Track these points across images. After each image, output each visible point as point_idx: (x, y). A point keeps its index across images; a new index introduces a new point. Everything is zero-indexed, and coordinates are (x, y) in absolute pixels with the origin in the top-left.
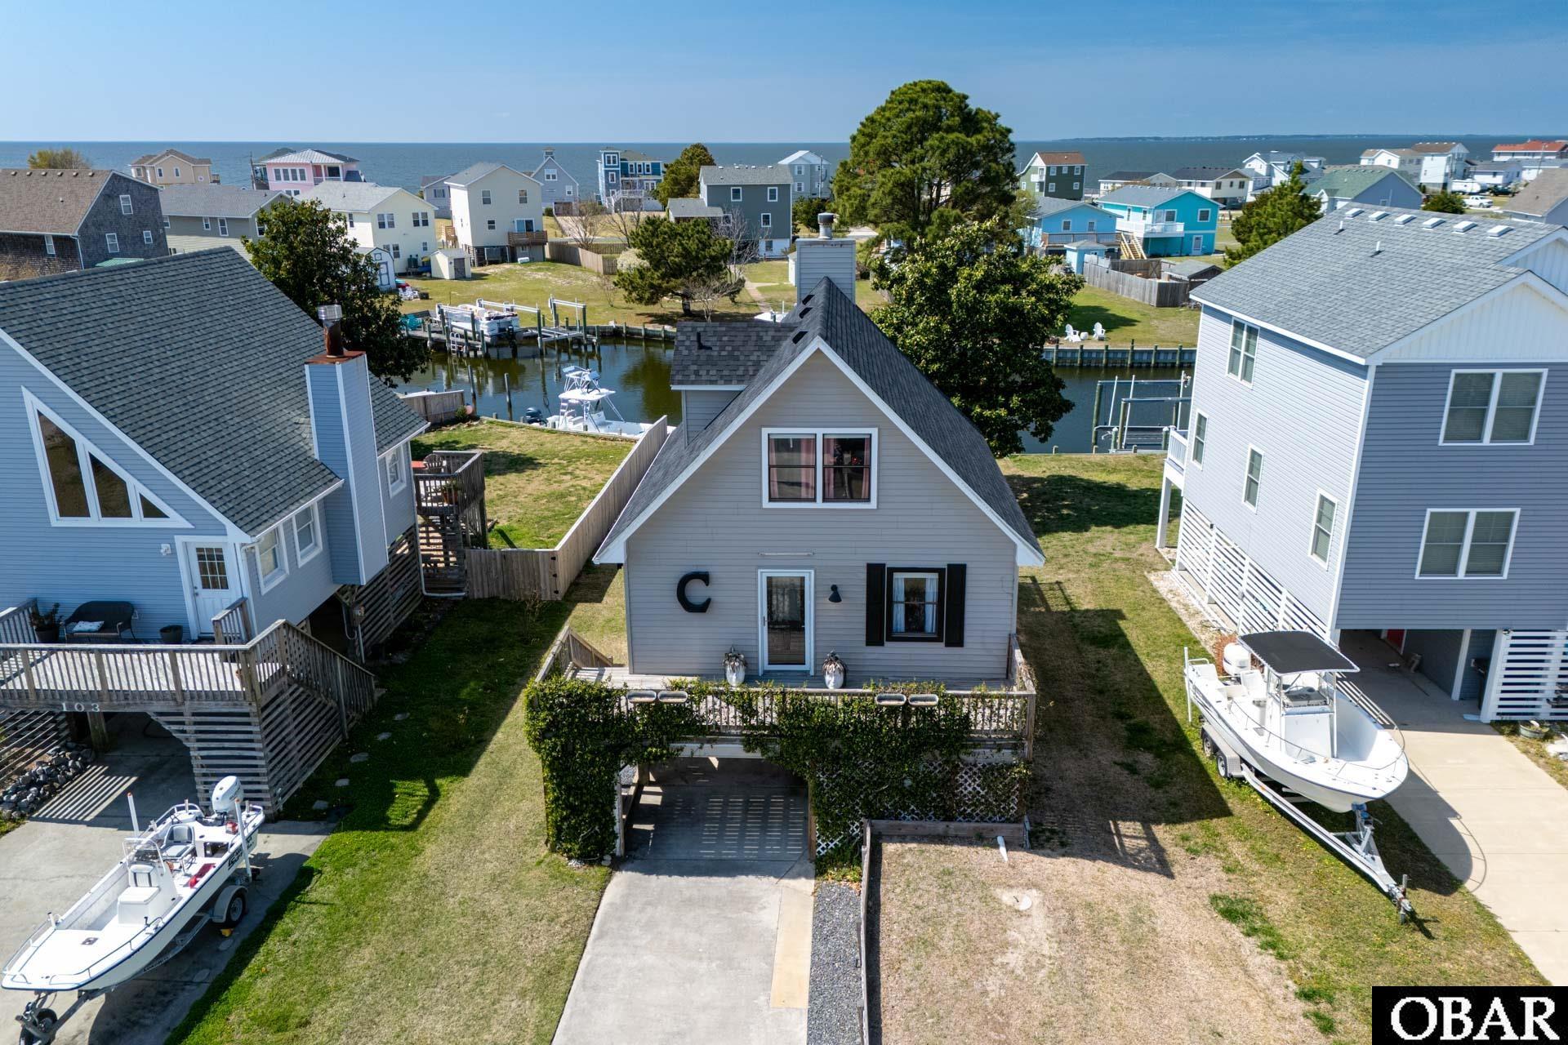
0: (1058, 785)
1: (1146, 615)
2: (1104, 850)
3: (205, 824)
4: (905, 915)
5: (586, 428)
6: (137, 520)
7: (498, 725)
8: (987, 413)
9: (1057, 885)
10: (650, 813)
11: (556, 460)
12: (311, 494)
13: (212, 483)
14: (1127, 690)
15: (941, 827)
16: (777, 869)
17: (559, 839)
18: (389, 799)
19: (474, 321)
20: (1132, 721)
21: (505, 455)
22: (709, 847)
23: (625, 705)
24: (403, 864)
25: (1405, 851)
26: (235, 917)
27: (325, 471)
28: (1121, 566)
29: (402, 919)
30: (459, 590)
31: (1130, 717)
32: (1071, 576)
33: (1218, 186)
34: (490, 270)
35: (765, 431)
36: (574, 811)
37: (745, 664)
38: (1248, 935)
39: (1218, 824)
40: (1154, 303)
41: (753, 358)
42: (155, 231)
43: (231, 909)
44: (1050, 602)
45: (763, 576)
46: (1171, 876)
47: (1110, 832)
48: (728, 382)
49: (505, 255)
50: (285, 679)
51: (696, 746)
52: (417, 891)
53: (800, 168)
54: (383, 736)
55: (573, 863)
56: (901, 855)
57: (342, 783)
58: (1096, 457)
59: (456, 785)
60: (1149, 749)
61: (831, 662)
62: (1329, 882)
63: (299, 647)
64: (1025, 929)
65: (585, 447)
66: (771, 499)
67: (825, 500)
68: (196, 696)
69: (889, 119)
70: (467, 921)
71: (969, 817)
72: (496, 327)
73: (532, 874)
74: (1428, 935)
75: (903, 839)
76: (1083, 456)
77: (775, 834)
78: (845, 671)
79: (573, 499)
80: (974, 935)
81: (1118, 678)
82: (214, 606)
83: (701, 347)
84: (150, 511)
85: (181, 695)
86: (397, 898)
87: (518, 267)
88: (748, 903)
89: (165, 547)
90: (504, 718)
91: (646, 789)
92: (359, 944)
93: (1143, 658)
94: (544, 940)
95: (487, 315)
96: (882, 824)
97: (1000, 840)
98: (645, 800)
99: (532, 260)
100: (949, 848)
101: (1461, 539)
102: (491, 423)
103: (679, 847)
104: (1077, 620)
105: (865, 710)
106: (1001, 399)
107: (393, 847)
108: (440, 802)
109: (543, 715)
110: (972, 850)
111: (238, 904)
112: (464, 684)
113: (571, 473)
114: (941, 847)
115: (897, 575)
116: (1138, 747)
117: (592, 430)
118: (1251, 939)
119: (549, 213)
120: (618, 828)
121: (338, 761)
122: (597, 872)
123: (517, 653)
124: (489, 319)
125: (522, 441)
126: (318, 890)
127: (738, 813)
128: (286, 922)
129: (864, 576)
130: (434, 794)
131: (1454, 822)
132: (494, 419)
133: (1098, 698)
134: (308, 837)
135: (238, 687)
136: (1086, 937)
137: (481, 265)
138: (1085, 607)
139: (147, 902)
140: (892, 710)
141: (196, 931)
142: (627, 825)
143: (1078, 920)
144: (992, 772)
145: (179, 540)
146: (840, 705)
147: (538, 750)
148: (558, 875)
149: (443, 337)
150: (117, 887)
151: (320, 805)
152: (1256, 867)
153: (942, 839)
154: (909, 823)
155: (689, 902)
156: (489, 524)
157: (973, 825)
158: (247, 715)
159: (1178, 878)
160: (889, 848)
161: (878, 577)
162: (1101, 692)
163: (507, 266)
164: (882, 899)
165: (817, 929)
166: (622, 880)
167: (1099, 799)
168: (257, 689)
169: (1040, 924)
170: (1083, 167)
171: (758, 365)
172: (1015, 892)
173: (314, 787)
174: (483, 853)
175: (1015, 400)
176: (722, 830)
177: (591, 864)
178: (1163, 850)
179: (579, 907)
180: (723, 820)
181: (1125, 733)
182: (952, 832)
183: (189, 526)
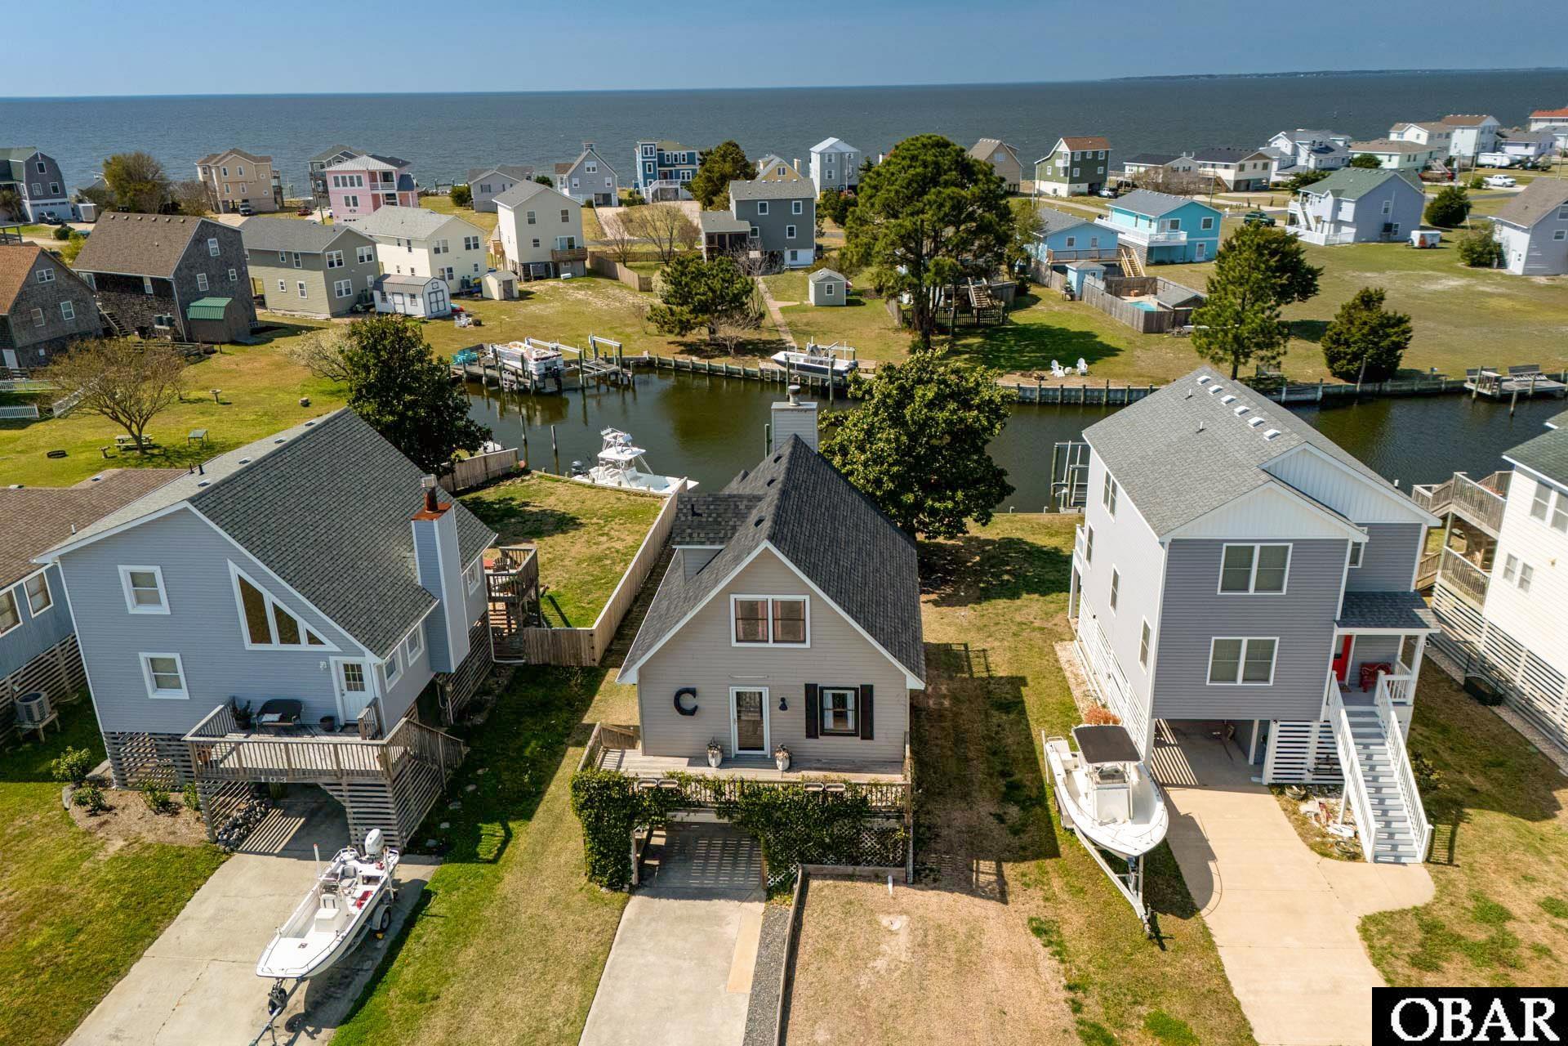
0: (945, 832)
1: (1044, 683)
2: (963, 884)
3: (361, 861)
4: (817, 933)
5: (620, 483)
6: (304, 646)
7: (551, 778)
8: (937, 505)
9: (921, 911)
10: (656, 852)
11: (595, 520)
12: (418, 616)
13: (354, 620)
14: (1014, 752)
15: (850, 869)
16: (738, 894)
17: (594, 873)
18: (478, 839)
19: (523, 360)
20: (1011, 779)
21: (552, 514)
22: (696, 878)
23: (636, 787)
24: (491, 889)
25: (1168, 886)
26: (385, 926)
27: (426, 594)
28: (1037, 634)
29: (492, 928)
30: (521, 658)
31: (1011, 776)
32: (997, 644)
33: (1242, 168)
34: (536, 287)
35: (733, 597)
36: (604, 856)
37: (722, 751)
38: (1045, 946)
39: (1049, 863)
40: (1141, 329)
41: (731, 523)
42: (239, 268)
43: (383, 921)
44: (974, 670)
45: (733, 691)
46: (1006, 902)
47: (972, 870)
48: (713, 543)
49: (548, 271)
50: (407, 757)
51: (684, 814)
52: (500, 909)
53: (830, 156)
54: (470, 788)
55: (603, 890)
56: (821, 890)
57: (445, 825)
58: (1045, 517)
59: (523, 828)
60: (1017, 803)
61: (779, 751)
62: (1110, 909)
63: (415, 733)
64: (892, 944)
65: (619, 505)
66: (737, 641)
67: (774, 641)
68: (350, 773)
69: (893, 174)
70: (535, 930)
71: (869, 863)
72: (543, 366)
73: (575, 898)
74: (1163, 948)
75: (824, 877)
76: (1034, 516)
77: (742, 868)
78: (790, 759)
79: (609, 562)
80: (859, 947)
81: (1010, 741)
82: (355, 705)
83: (694, 514)
84: (313, 640)
85: (341, 773)
86: (487, 913)
87: (561, 284)
88: (719, 920)
89: (323, 664)
90: (554, 773)
91: (655, 833)
92: (465, 945)
93: (1032, 723)
94: (584, 945)
95: (535, 356)
96: (810, 867)
97: (890, 878)
98: (655, 841)
99: (574, 276)
100: (854, 884)
101: (1238, 658)
102: (541, 477)
103: (675, 880)
104: (991, 687)
105: (797, 794)
106: (949, 493)
107: (483, 876)
108: (512, 842)
109: (582, 794)
110: (870, 885)
111: (387, 916)
112: (528, 743)
113: (607, 534)
114: (849, 883)
115: (825, 691)
116: (1010, 801)
117: (625, 486)
118: (1047, 949)
119: (589, 205)
120: (634, 867)
121: (440, 809)
122: (619, 896)
123: (565, 715)
124: (537, 360)
125: (567, 498)
126: (436, 907)
127: (716, 852)
128: (417, 930)
129: (803, 692)
130: (509, 835)
131: (1211, 864)
132: (543, 473)
133: (991, 758)
134: (425, 867)
135: (378, 768)
136: (932, 949)
137: (527, 280)
138: (1001, 675)
139: (333, 919)
140: (815, 794)
141: (362, 936)
142: (640, 862)
143: (930, 938)
144: (883, 834)
145: (332, 659)
146: (780, 789)
147: (580, 816)
148: (593, 898)
149: (496, 374)
150: (312, 907)
151: (431, 843)
152: (1066, 897)
153: (850, 877)
154: (829, 868)
155: (679, 919)
156: (541, 590)
157: (871, 868)
158: (384, 786)
159: (1010, 906)
160: (814, 884)
161: (813, 693)
162: (995, 753)
163: (551, 283)
164: (804, 921)
165: (763, 939)
166: (636, 901)
167: (972, 844)
168: (390, 767)
169: (903, 940)
170: (1107, 152)
171: (734, 529)
172: (891, 918)
173: (427, 828)
174: (543, 881)
175: (960, 495)
176: (705, 865)
177: (616, 890)
178: (1006, 883)
179: (607, 922)
180: (707, 858)
181: (1004, 789)
182: (857, 873)
183: (338, 650)
